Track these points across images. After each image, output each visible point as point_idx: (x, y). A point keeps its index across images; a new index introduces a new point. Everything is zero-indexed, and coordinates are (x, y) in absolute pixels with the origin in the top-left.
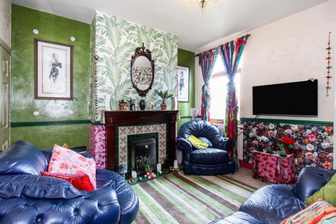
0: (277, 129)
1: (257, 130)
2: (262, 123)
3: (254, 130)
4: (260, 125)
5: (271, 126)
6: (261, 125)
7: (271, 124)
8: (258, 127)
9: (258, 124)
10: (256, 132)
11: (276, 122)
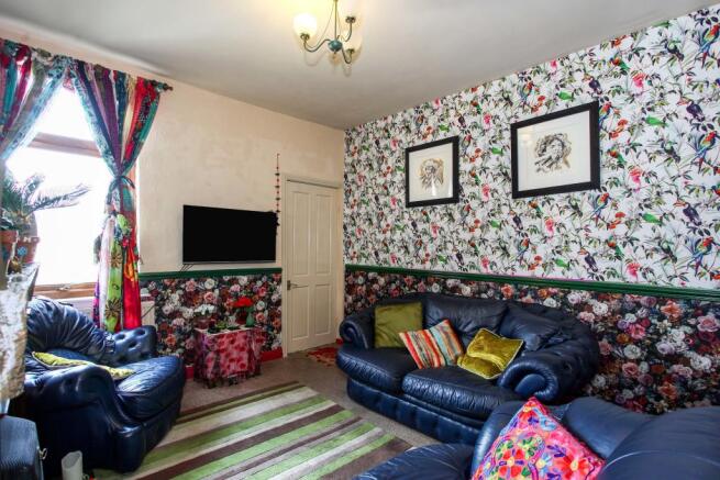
0: (218, 286)
1: (181, 296)
2: (192, 280)
3: (176, 297)
4: (188, 283)
5: (210, 283)
6: (190, 285)
7: (209, 280)
8: (184, 290)
9: (184, 282)
10: (180, 300)
11: (217, 275)
